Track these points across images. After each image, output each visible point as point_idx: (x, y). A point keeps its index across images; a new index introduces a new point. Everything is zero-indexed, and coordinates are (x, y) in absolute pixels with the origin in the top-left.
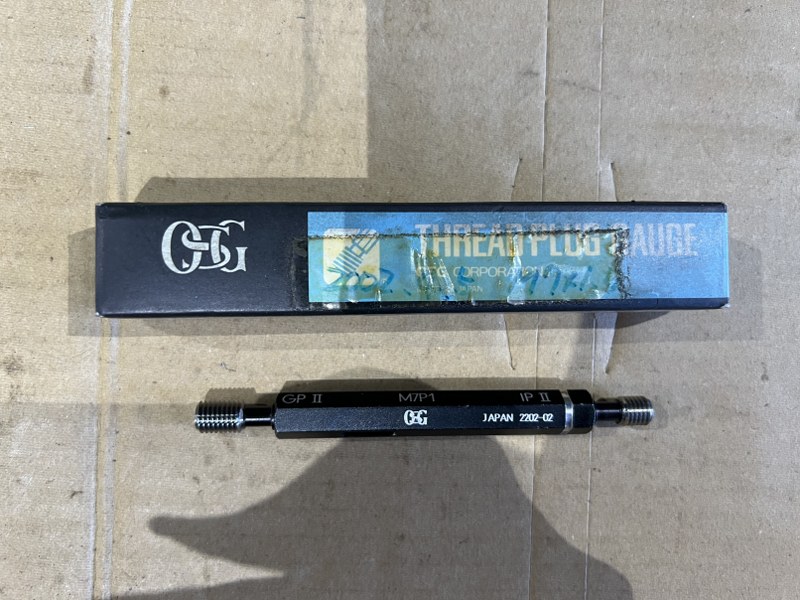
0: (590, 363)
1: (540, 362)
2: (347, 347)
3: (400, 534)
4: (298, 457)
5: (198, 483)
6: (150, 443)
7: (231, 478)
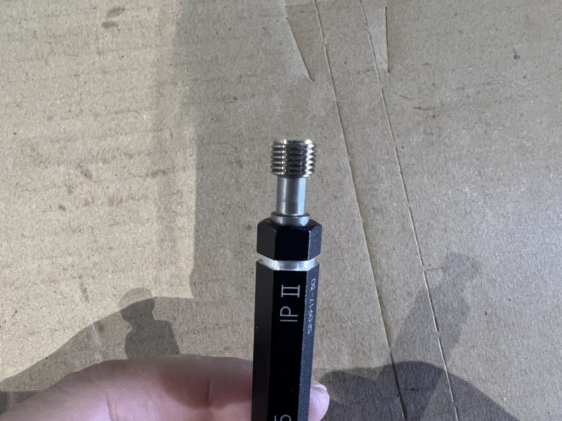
0: (373, 67)
1: (333, 71)
2: (172, 83)
3: (247, 225)
4: (147, 175)
5: (64, 210)
6: (17, 184)
7: (93, 202)
